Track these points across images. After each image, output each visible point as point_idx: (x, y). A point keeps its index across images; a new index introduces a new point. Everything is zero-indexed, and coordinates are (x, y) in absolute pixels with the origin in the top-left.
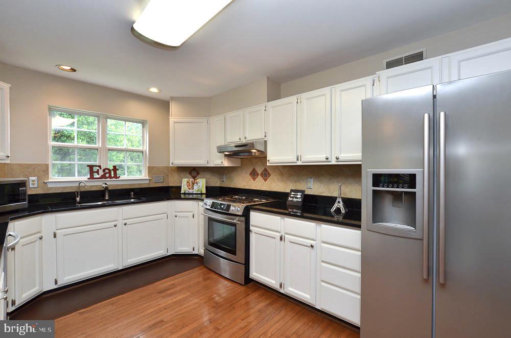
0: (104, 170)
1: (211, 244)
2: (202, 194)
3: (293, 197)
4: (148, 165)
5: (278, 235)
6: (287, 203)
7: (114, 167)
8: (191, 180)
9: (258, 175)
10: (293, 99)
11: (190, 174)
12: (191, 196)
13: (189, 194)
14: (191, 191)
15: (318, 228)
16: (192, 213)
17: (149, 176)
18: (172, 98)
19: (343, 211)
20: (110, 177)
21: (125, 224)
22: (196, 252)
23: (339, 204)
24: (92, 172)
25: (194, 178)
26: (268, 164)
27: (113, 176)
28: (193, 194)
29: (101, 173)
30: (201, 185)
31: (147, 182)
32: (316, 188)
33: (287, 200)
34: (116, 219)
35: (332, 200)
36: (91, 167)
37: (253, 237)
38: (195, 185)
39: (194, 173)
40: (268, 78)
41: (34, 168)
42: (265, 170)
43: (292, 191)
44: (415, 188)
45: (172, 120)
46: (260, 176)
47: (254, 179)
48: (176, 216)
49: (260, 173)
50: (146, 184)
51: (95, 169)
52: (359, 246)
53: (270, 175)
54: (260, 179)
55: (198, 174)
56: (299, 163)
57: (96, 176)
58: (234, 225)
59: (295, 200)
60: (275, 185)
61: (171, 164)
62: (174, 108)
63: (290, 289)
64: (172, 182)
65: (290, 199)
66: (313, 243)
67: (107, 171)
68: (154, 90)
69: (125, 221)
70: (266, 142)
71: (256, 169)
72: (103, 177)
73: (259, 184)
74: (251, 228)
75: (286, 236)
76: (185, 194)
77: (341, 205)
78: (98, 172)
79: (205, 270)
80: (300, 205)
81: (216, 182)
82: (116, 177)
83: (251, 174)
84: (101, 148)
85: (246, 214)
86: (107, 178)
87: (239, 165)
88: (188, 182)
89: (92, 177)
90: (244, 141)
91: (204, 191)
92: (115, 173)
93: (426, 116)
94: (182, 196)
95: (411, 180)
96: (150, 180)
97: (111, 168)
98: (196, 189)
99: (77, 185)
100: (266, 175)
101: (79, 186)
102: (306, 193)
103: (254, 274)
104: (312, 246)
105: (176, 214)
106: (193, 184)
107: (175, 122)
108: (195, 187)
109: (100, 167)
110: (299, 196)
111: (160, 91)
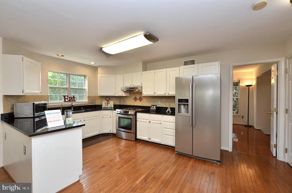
0: (69, 98)
1: (119, 127)
2: (112, 108)
3: (152, 108)
4: (87, 95)
5: (148, 121)
6: (150, 110)
7: (74, 96)
8: (106, 102)
9: (137, 99)
10: (153, 71)
11: (106, 99)
12: (107, 109)
13: (106, 108)
14: (107, 107)
15: (162, 117)
16: (110, 116)
17: (88, 101)
18: (99, 66)
19: (170, 112)
20: (72, 101)
21: (84, 120)
22: (111, 132)
23: (169, 110)
24: (65, 99)
25: (108, 101)
26: (143, 95)
27: (73, 100)
28: (108, 108)
29: (69, 99)
30: (111, 104)
31: (87, 103)
32: (160, 104)
33: (150, 109)
34: (80, 118)
35: (166, 108)
36: (65, 96)
37: (138, 123)
38: (109, 104)
39: (108, 99)
40: (143, 62)
41: (43, 97)
42: (141, 97)
43: (152, 105)
44: (188, 103)
45: (99, 75)
46: (138, 100)
47: (136, 101)
48: (103, 117)
49: (138, 98)
50: (87, 104)
51: (66, 97)
52: (175, 128)
53: (142, 99)
54: (138, 101)
55: (109, 99)
56: (155, 95)
57: (66, 100)
58: (131, 119)
59: (153, 109)
60: (145, 103)
61: (98, 95)
62: (99, 70)
63: (153, 139)
64: (98, 103)
65: (151, 108)
66: (161, 122)
67: (71, 98)
68: (93, 63)
69: (84, 119)
70: (142, 87)
71: (136, 97)
72: (69, 101)
73: (138, 103)
74: (137, 119)
75: (151, 121)
76: (104, 108)
77: (170, 110)
78: (67, 99)
79: (117, 138)
80: (155, 110)
81: (118, 103)
82: (74, 101)
83: (134, 99)
84: (68, 88)
85: (135, 115)
86: (71, 101)
87: (129, 95)
88: (105, 103)
89: (65, 101)
90: (132, 86)
91: (113, 107)
92: (74, 99)
93: (191, 84)
94: (103, 109)
95: (187, 101)
96: (88, 102)
97: (72, 97)
98: (109, 106)
99: (61, 104)
100: (141, 99)
101: (62, 105)
102: (157, 106)
103: (139, 136)
104: (160, 123)
105: (103, 116)
106: (108, 104)
107: (100, 77)
108: (109, 105)
109: (68, 96)
110: (155, 107)
111: (95, 64)
